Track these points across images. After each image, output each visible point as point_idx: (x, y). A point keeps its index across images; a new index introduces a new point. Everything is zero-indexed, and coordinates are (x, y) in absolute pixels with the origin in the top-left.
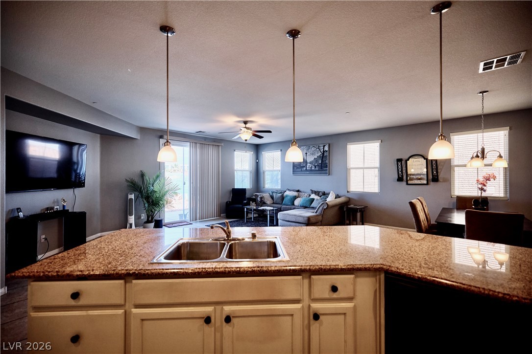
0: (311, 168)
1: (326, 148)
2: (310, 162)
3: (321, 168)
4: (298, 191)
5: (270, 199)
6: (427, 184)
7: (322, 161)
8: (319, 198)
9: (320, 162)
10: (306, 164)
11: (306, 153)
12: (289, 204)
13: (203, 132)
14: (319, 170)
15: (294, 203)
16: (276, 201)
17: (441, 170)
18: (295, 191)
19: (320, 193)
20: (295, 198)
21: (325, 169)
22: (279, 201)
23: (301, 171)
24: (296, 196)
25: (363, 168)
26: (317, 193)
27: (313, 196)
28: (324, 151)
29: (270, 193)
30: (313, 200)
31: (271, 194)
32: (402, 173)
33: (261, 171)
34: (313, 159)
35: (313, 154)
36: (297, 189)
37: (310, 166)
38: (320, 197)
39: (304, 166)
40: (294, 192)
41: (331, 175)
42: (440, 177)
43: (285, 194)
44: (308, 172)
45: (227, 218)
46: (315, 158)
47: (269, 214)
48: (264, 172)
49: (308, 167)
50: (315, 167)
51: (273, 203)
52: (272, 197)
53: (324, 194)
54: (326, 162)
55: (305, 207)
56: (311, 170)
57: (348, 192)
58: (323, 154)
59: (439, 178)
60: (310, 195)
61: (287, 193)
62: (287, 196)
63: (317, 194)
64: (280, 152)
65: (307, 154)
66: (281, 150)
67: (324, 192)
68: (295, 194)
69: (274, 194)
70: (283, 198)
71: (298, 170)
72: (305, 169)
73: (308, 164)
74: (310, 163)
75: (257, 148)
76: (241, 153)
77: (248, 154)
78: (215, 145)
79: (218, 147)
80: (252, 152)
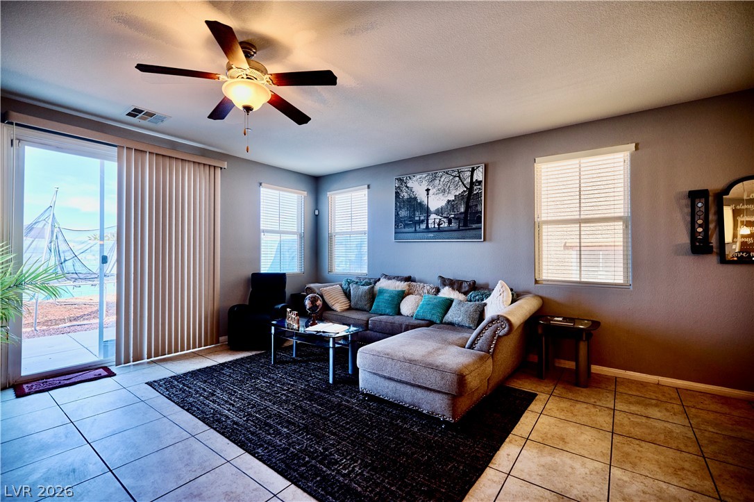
0: (439, 225)
1: (479, 175)
2: (438, 210)
3: (465, 225)
4: (408, 279)
5: (343, 299)
7: (468, 207)
8: (462, 297)
9: (462, 210)
10: (428, 216)
11: (428, 190)
12: (388, 311)
13: (150, 115)
14: (458, 230)
15: (399, 309)
16: (356, 304)
18: (401, 280)
19: (465, 285)
20: (402, 295)
21: (474, 226)
22: (363, 303)
23: (416, 231)
24: (403, 292)
25: (580, 221)
26: (455, 284)
27: (446, 293)
28: (472, 183)
29: (343, 283)
30: (449, 303)
31: (345, 287)
32: (706, 229)
33: (325, 235)
34: (443, 203)
35: (444, 191)
36: (406, 275)
37: (437, 221)
38: (465, 293)
39: (423, 221)
40: (398, 283)
41: (490, 240)
43: (379, 286)
44: (431, 235)
45: (233, 347)
46: (449, 201)
47: (334, 347)
48: (330, 238)
49: (430, 221)
50: (450, 222)
51: (350, 309)
52: (347, 294)
53: (474, 286)
54: (479, 208)
55: (430, 323)
56: (439, 230)
57: (536, 282)
58: (470, 190)
60: (438, 291)
61: (383, 284)
62: (381, 291)
63: (455, 286)
64: (366, 192)
65: (430, 192)
66: (369, 187)
67: (474, 282)
68: (402, 286)
69: (352, 287)
70: (372, 296)
71: (407, 230)
72: (423, 226)
73: (433, 216)
74: (438, 212)
75: (317, 183)
76: (278, 192)
77: (296, 195)
78: (204, 164)
79: (212, 169)
80: (306, 193)
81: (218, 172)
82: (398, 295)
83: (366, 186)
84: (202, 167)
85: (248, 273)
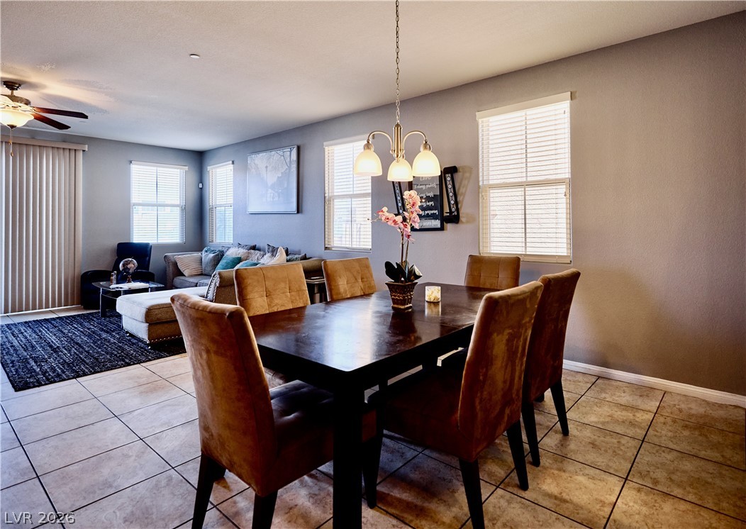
1: (294, 156)
2: (272, 185)
3: (288, 199)
6: (442, 229)
7: (289, 183)
9: (286, 185)
10: (266, 191)
11: (267, 167)
14: (284, 203)
16: (205, 270)
17: (464, 194)
22: (209, 269)
24: (240, 258)
25: (352, 196)
28: (290, 162)
33: (207, 207)
34: (275, 179)
35: (276, 168)
36: (253, 244)
37: (272, 195)
39: (263, 195)
41: (302, 212)
42: (462, 212)
43: (227, 253)
46: (278, 177)
48: (211, 209)
49: (268, 195)
50: (279, 197)
51: (201, 275)
56: (273, 203)
57: (326, 248)
58: (290, 168)
59: (461, 215)
61: (231, 251)
62: (223, 259)
64: (231, 167)
65: (268, 169)
66: (233, 162)
68: (242, 253)
69: (204, 256)
70: (216, 263)
72: (264, 200)
73: (270, 190)
74: (272, 187)
75: (199, 158)
76: (155, 168)
77: (179, 170)
78: (64, 149)
79: (73, 153)
80: (187, 167)
81: (80, 155)
82: (233, 262)
83: (231, 162)
84: (61, 151)
85: (114, 243)
